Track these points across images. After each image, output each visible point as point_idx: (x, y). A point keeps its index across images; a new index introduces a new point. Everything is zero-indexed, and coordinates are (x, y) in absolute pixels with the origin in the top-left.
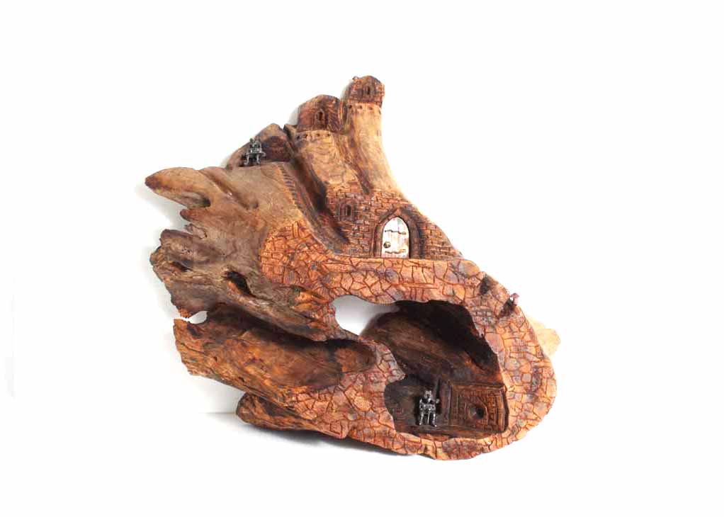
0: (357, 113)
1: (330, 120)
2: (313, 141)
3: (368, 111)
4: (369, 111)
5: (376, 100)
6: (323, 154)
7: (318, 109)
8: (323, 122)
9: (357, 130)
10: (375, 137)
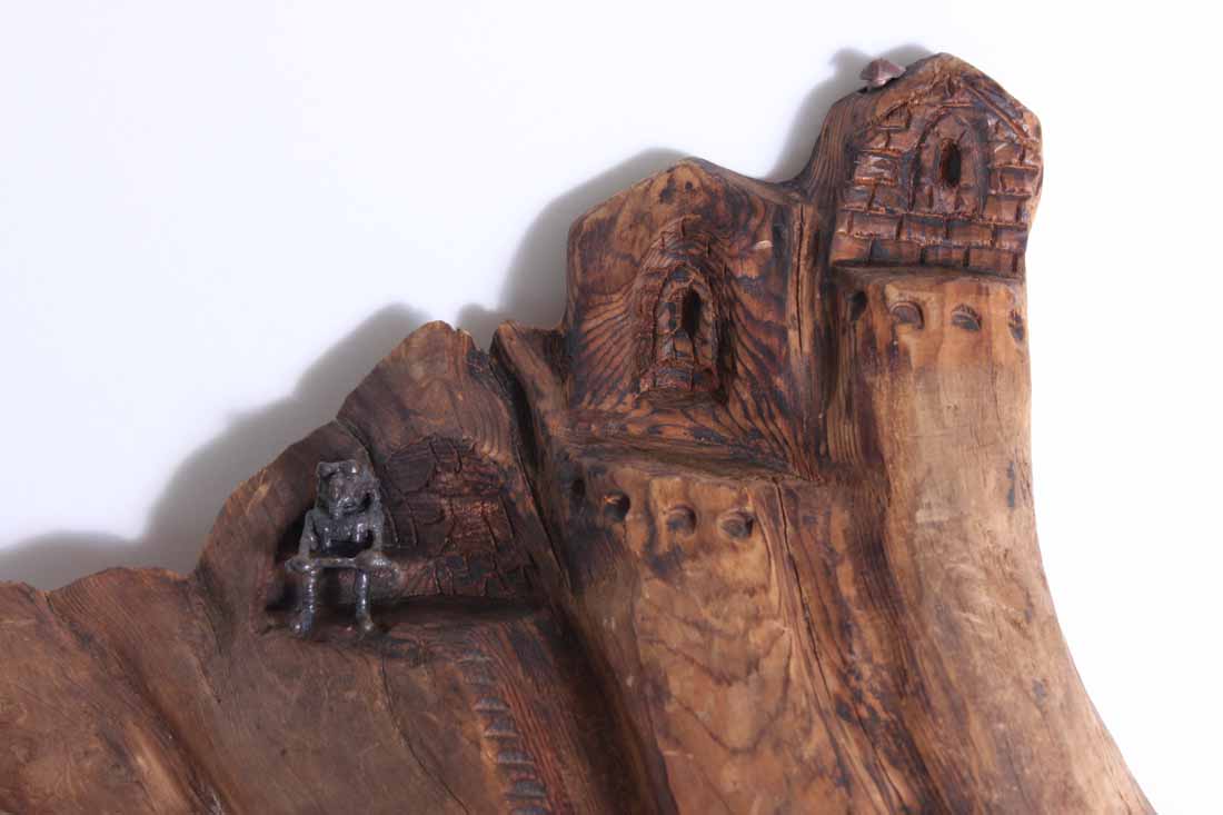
0: (895, 352)
1: (745, 364)
2: (665, 566)
3: (954, 342)
4: (965, 337)
5: (991, 216)
6: (724, 679)
7: (675, 273)
8: (708, 354)
9: (903, 480)
10: (999, 522)
